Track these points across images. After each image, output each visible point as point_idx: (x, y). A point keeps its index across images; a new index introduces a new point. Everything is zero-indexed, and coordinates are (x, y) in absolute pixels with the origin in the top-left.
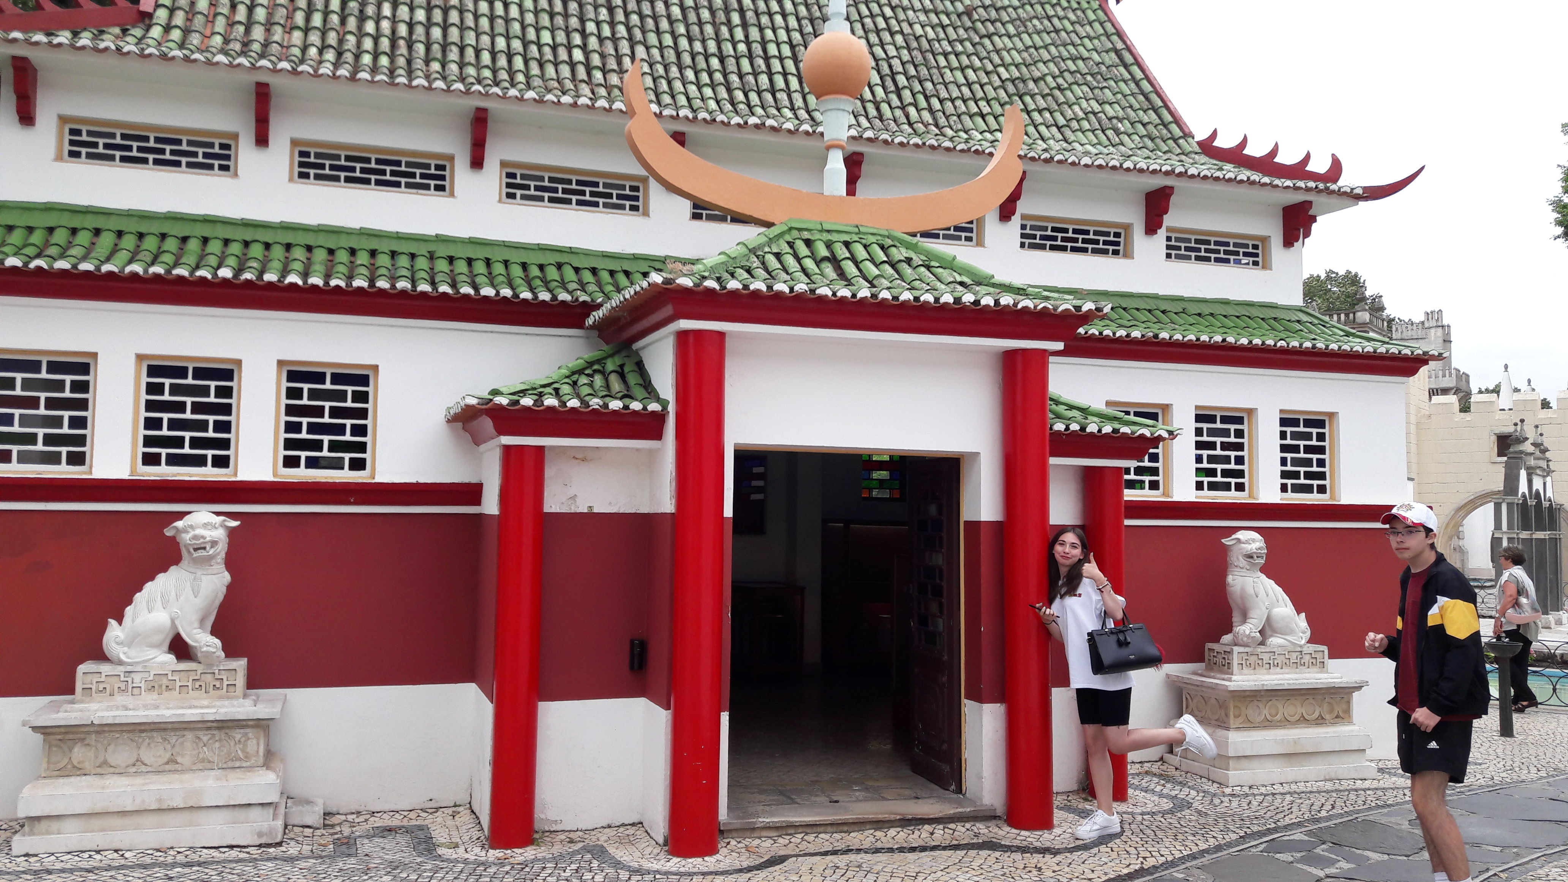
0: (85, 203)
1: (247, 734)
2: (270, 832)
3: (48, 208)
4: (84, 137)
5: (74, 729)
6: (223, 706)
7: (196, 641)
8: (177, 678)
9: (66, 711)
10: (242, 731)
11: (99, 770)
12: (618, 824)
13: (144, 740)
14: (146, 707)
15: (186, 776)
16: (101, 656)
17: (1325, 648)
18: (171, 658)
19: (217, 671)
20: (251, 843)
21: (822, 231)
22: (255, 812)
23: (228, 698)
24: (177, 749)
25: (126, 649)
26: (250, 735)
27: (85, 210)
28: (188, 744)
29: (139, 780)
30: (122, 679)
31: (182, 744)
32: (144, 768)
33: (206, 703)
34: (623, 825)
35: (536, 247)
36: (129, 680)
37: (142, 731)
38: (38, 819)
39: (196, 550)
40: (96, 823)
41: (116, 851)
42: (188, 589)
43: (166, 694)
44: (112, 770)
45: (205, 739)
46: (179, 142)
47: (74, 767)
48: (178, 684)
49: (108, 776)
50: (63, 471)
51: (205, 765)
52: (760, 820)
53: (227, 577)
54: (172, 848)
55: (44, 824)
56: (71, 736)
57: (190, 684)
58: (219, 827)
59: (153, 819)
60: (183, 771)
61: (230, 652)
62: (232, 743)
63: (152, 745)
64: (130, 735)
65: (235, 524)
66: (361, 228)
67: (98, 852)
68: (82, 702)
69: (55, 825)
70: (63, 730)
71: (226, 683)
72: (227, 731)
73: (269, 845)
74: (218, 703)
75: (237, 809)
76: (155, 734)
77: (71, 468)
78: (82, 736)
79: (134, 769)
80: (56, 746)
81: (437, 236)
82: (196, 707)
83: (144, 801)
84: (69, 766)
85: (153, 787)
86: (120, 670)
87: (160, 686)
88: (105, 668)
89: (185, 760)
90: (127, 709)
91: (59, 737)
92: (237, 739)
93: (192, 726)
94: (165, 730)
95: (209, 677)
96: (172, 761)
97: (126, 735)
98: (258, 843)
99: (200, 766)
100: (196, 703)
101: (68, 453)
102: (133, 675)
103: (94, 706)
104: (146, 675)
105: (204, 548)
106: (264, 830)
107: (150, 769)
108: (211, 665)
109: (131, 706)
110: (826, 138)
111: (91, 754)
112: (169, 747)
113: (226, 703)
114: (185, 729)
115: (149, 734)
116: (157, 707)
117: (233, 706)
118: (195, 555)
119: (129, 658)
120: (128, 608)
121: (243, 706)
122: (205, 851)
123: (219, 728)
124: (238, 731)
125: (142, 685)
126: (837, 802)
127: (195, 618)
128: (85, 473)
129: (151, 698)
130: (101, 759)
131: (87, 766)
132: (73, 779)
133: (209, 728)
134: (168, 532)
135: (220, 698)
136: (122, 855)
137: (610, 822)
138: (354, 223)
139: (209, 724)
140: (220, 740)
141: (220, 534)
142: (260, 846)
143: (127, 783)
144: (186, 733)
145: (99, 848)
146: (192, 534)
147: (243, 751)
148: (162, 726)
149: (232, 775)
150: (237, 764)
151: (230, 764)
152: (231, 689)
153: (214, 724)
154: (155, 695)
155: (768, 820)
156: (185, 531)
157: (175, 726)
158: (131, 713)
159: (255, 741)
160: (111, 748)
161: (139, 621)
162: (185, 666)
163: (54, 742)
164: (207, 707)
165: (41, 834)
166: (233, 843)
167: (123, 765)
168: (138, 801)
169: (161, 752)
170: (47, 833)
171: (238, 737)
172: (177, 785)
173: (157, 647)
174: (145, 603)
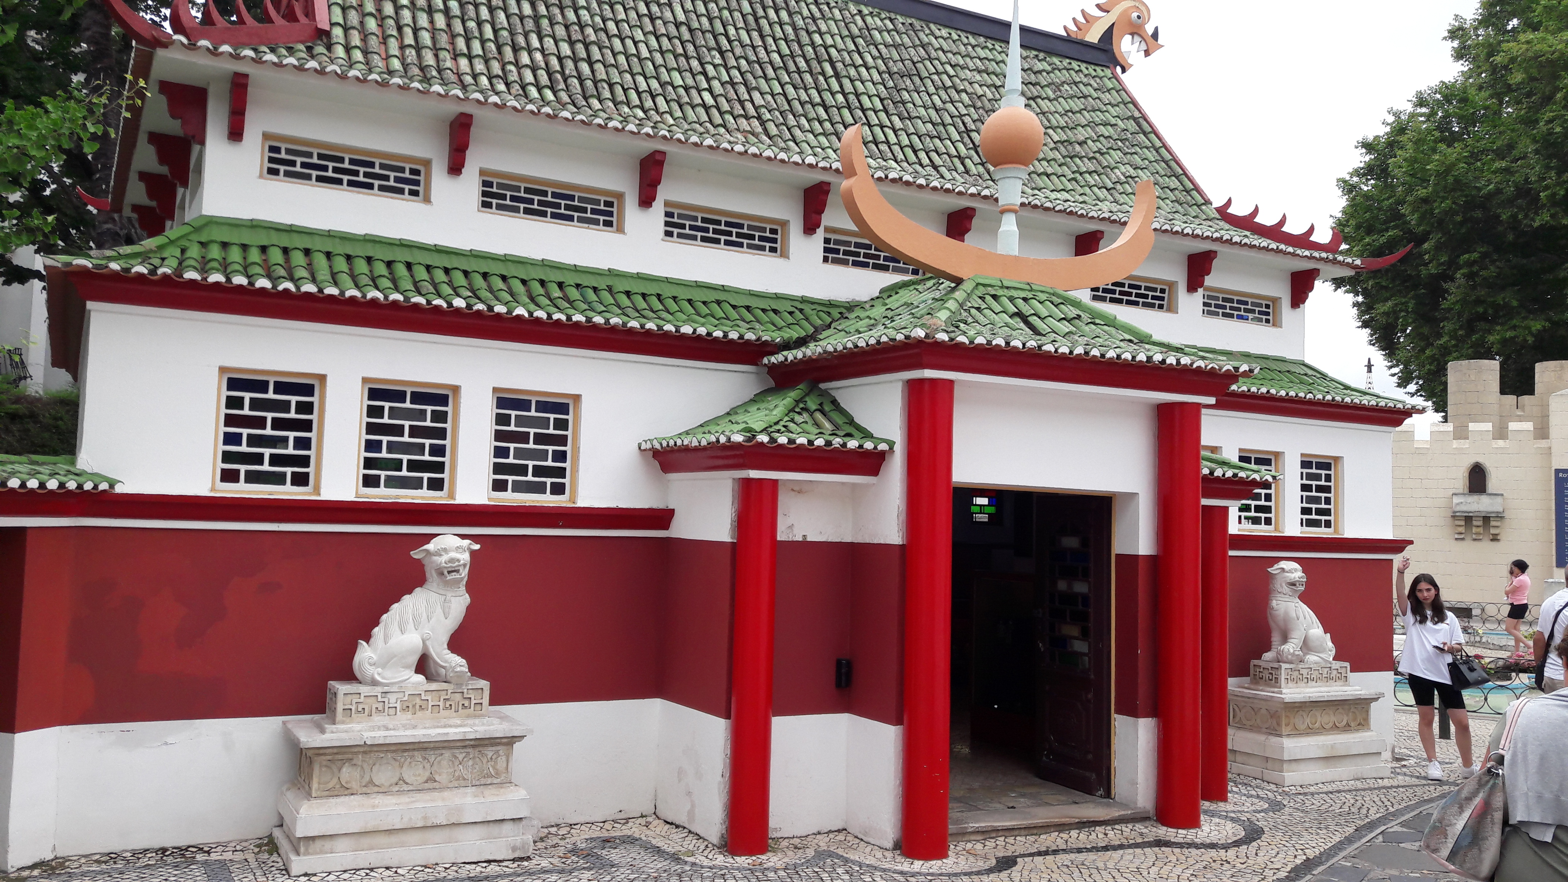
0: (289, 221)
1: (498, 751)
2: (523, 847)
3: (254, 225)
4: (283, 155)
5: (343, 750)
6: (475, 725)
7: (446, 662)
8: (429, 698)
9: (332, 732)
10: (494, 748)
11: (365, 790)
12: (826, 831)
13: (405, 760)
14: (404, 726)
15: (446, 794)
16: (349, 676)
17: (1347, 664)
18: (421, 678)
19: (465, 691)
20: (506, 858)
21: (1002, 287)
22: (507, 827)
23: (475, 716)
24: (435, 767)
25: (380, 670)
26: (501, 752)
27: (288, 229)
28: (445, 763)
29: (405, 799)
30: (380, 699)
31: (439, 762)
32: (405, 787)
33: (459, 722)
34: (830, 832)
35: (694, 284)
36: (386, 700)
37: (405, 750)
38: (313, 838)
39: (449, 572)
40: (366, 841)
41: (387, 868)
42: (439, 610)
43: (419, 714)
44: (376, 789)
45: (461, 757)
46: (371, 165)
47: (342, 786)
48: (431, 703)
49: (374, 796)
50: (287, 492)
51: (460, 782)
52: (971, 825)
53: (466, 599)
54: (437, 864)
55: (318, 844)
56: (340, 757)
57: (441, 704)
58: (478, 842)
59: (416, 836)
60: (442, 789)
61: (476, 671)
62: (485, 761)
63: (413, 763)
64: (394, 755)
65: (477, 547)
66: (543, 260)
67: (372, 870)
68: (343, 723)
69: (328, 845)
70: (335, 751)
71: (473, 702)
72: (481, 749)
73: (522, 859)
74: (470, 722)
75: (491, 824)
76: (416, 753)
77: (296, 489)
78: (350, 756)
79: (397, 788)
80: (326, 766)
81: (609, 270)
82: (450, 726)
83: (411, 819)
84: (338, 786)
85: (420, 805)
86: (379, 689)
87: (414, 706)
88: (364, 690)
89: (443, 778)
90: (387, 729)
91: (329, 757)
92: (489, 757)
93: (452, 745)
94: (426, 749)
95: (458, 696)
96: (431, 779)
97: (390, 755)
98: (511, 857)
99: (456, 784)
100: (452, 722)
101: (293, 473)
102: (389, 695)
103: (356, 727)
104: (400, 695)
105: (457, 571)
106: (518, 844)
107: (411, 788)
108: (459, 685)
109: (391, 726)
110: (1000, 203)
111: (356, 773)
112: (428, 766)
113: (477, 721)
114: (444, 748)
115: (411, 753)
116: (415, 727)
117: (483, 724)
118: (449, 577)
119: (383, 678)
120: (376, 630)
121: (493, 725)
122: (467, 866)
123: (473, 746)
124: (491, 748)
125: (398, 705)
126: (1013, 807)
127: (445, 638)
128: (310, 494)
129: (404, 718)
130: (367, 778)
131: (354, 785)
132: (342, 799)
133: (465, 747)
134: (416, 554)
135: (468, 716)
136: (396, 872)
137: (819, 829)
138: (537, 255)
139: (468, 743)
140: (474, 758)
141: (466, 557)
142: (514, 860)
143: (394, 801)
144: (444, 751)
145: (372, 866)
146: (445, 558)
147: (494, 768)
148: (426, 745)
149: (488, 791)
150: (489, 781)
151: (483, 781)
152: (479, 707)
153: (472, 743)
154: (409, 715)
155: (977, 825)
156: (438, 553)
157: (437, 745)
158: (392, 733)
159: (504, 758)
160: (375, 768)
161: (392, 642)
162: (434, 686)
163: (324, 763)
164: (461, 726)
165: (316, 853)
166: (491, 858)
167: (387, 784)
168: (406, 820)
169: (421, 771)
170: (322, 852)
171: (490, 754)
172: (440, 803)
173: (407, 667)
174: (396, 624)
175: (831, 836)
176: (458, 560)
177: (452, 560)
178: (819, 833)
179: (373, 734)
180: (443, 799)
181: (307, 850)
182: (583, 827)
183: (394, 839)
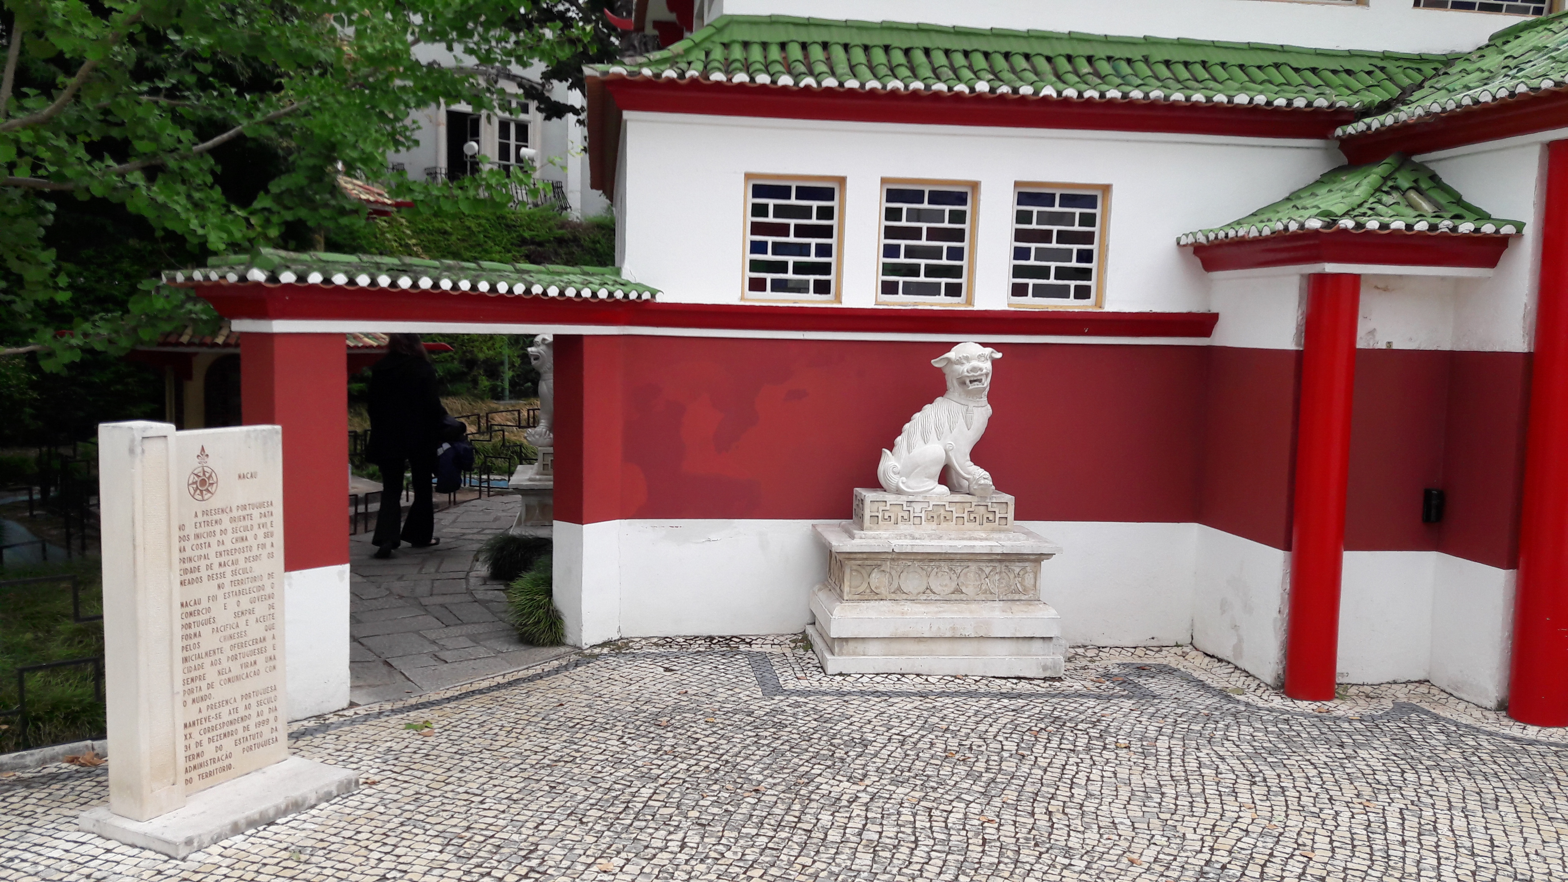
1: (1025, 568)
2: (1054, 667)
5: (872, 556)
6: (1000, 539)
7: (969, 474)
8: (953, 509)
9: (861, 538)
10: (1021, 564)
11: (893, 596)
12: (1404, 680)
13: (932, 570)
14: (930, 536)
15: (974, 606)
16: (875, 484)
18: (944, 489)
19: (990, 504)
20: (1038, 677)
22: (1037, 645)
23: (1000, 531)
24: (962, 579)
25: (904, 479)
26: (1028, 569)
28: (971, 575)
29: (933, 608)
30: (905, 508)
31: (966, 574)
32: (933, 597)
33: (984, 535)
34: (1409, 682)
36: (911, 509)
37: (931, 560)
38: (846, 640)
39: (971, 382)
40: (896, 646)
41: (918, 675)
42: (961, 421)
43: (944, 525)
44: (905, 596)
45: (987, 570)
47: (872, 591)
48: (955, 515)
49: (903, 603)
50: (811, 300)
51: (988, 596)
53: (988, 410)
54: (967, 676)
55: (851, 645)
56: (869, 563)
57: (965, 515)
58: (1008, 658)
59: (944, 646)
60: (967, 601)
62: (1012, 576)
63: (940, 574)
64: (920, 564)
65: (999, 355)
66: (1070, 33)
67: (903, 675)
68: (871, 529)
69: (860, 647)
70: (865, 556)
71: (998, 516)
72: (1008, 564)
73: (1053, 679)
74: (996, 535)
75: (1019, 641)
76: (942, 564)
77: (818, 297)
78: (879, 562)
79: (924, 597)
80: (856, 571)
81: (1145, 38)
82: (976, 539)
83: (939, 629)
84: (868, 591)
85: (947, 615)
86: (903, 499)
87: (939, 516)
89: (969, 590)
90: (914, 538)
91: (859, 562)
92: (1016, 572)
93: (978, 557)
94: (952, 560)
95: (982, 509)
96: (958, 591)
97: (917, 564)
98: (1043, 676)
99: (983, 597)
100: (976, 534)
101: (815, 281)
102: (913, 504)
103: (884, 534)
104: (925, 505)
105: (979, 381)
106: (1049, 663)
107: (938, 597)
108: (984, 498)
109: (917, 536)
111: (885, 580)
112: (954, 577)
113: (1002, 535)
114: (969, 560)
115: (937, 564)
116: (940, 538)
118: (972, 387)
119: (908, 487)
120: (899, 439)
121: (1019, 540)
122: (997, 680)
123: (1000, 561)
124: (1018, 564)
125: (923, 515)
127: (967, 449)
128: (832, 302)
129: (929, 528)
130: (895, 585)
131: (884, 591)
132: (872, 603)
133: (991, 561)
134: (936, 363)
135: (993, 530)
136: (927, 681)
137: (1395, 678)
139: (994, 557)
140: (1001, 572)
141: (987, 366)
142: (1045, 679)
143: (921, 610)
144: (970, 564)
145: (903, 672)
146: (966, 367)
147: (1022, 585)
148: (952, 556)
149: (1016, 607)
150: (1017, 597)
151: (1010, 597)
152: (1003, 522)
153: (999, 557)
154: (933, 525)
156: (959, 362)
157: (964, 557)
158: (918, 542)
159: (1031, 575)
160: (903, 576)
161: (915, 452)
162: (958, 498)
163: (855, 567)
164: (986, 539)
165: (848, 654)
166: (1021, 675)
167: (915, 592)
168: (934, 629)
169: (947, 581)
170: (854, 654)
171: (1017, 570)
172: (968, 615)
173: (930, 477)
174: (919, 434)
175: (1410, 686)
176: (981, 370)
177: (974, 369)
178: (1395, 682)
179: (900, 542)
180: (971, 612)
181: (840, 650)
182: (1112, 651)
183: (922, 647)
